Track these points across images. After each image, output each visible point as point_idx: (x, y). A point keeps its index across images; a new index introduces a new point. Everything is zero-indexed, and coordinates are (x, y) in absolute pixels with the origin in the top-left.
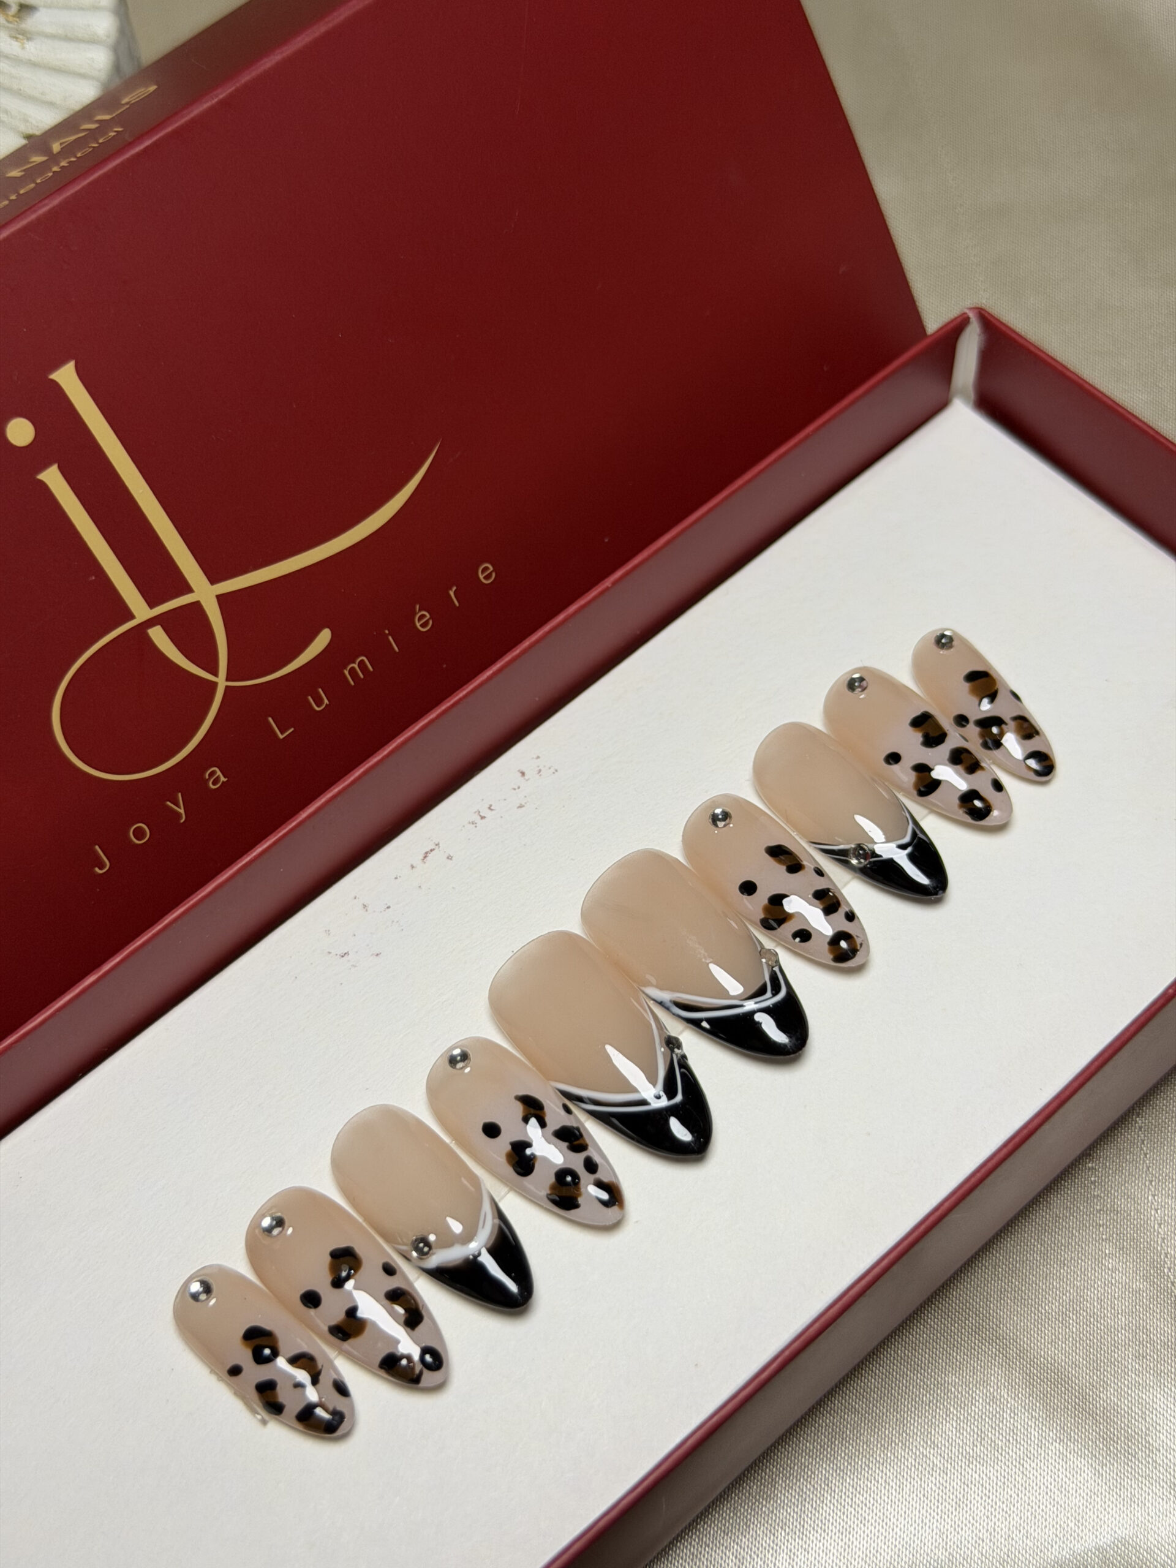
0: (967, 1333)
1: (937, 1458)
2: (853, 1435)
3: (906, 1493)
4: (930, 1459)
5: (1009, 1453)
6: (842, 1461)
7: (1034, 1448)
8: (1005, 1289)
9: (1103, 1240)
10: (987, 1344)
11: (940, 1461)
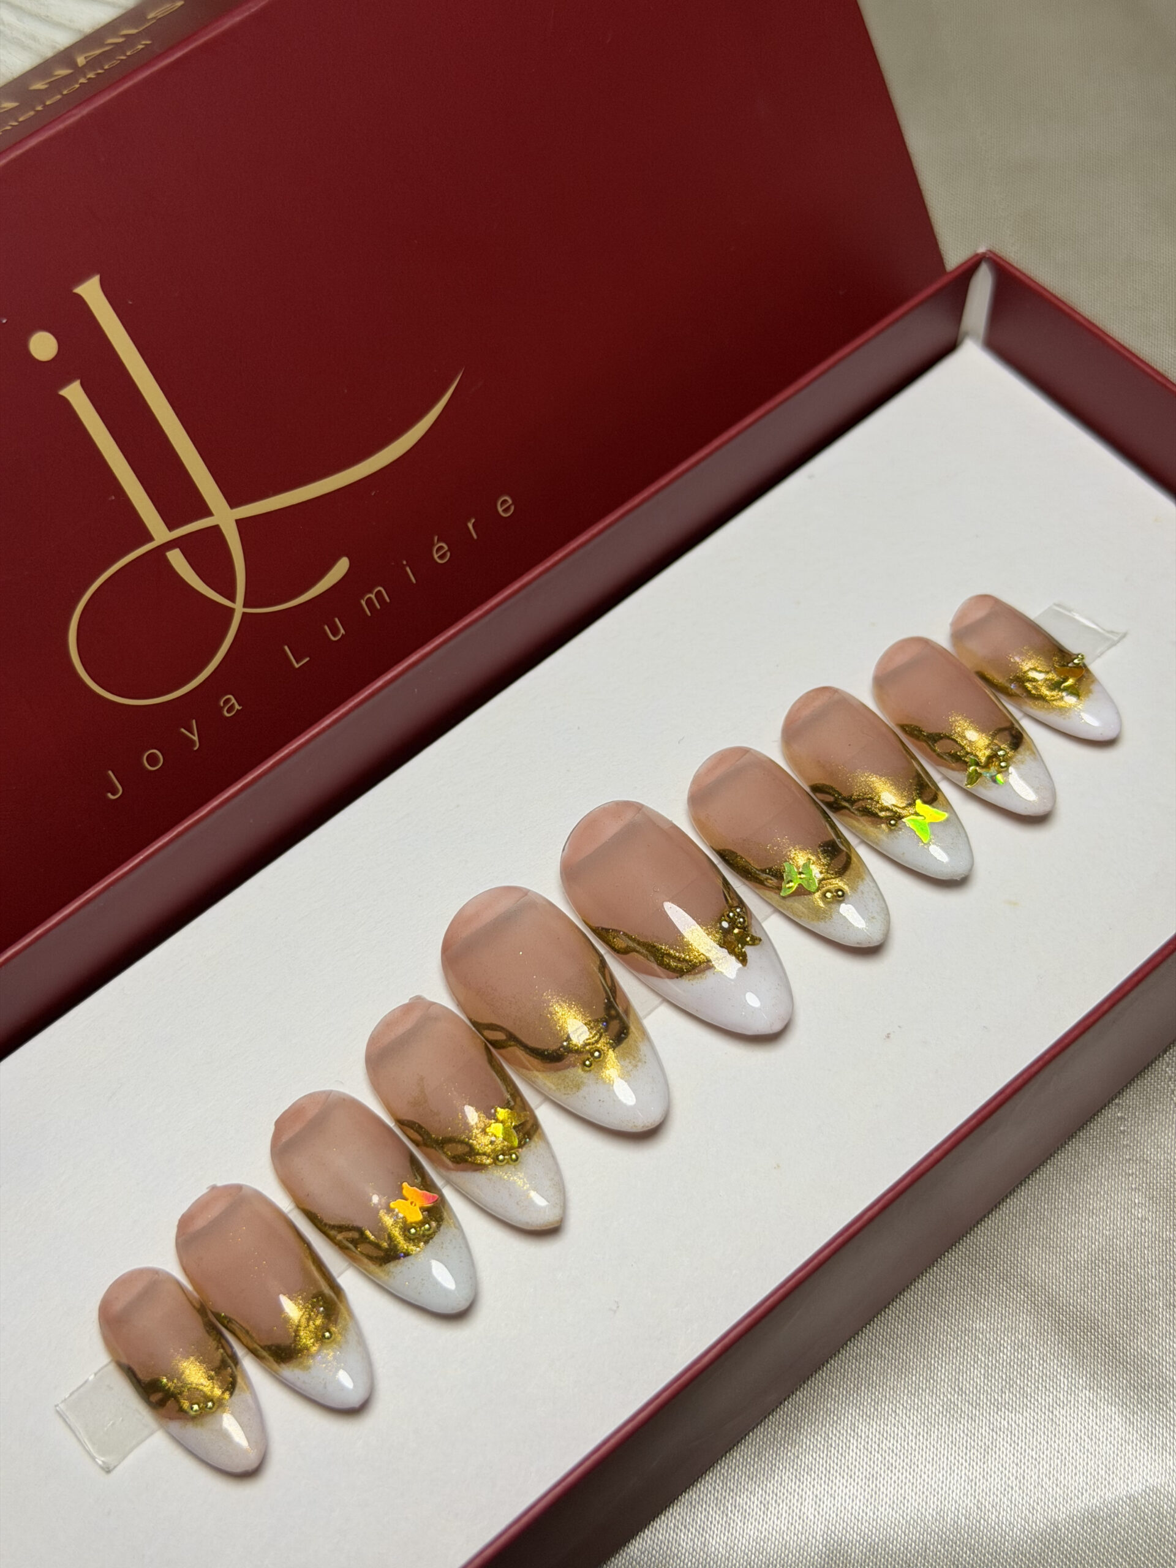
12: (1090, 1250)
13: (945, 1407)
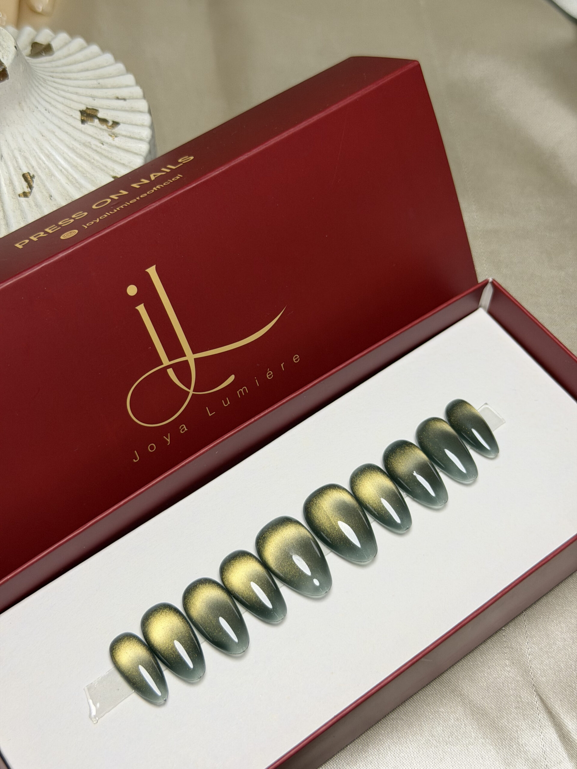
0: (449, 692)
1: (434, 741)
2: (401, 729)
3: (421, 754)
4: (431, 741)
5: (462, 742)
6: (396, 739)
7: (473, 740)
8: (465, 675)
9: (506, 659)
10: (457, 697)
11: (435, 743)
12: (487, 682)
13: (426, 741)
